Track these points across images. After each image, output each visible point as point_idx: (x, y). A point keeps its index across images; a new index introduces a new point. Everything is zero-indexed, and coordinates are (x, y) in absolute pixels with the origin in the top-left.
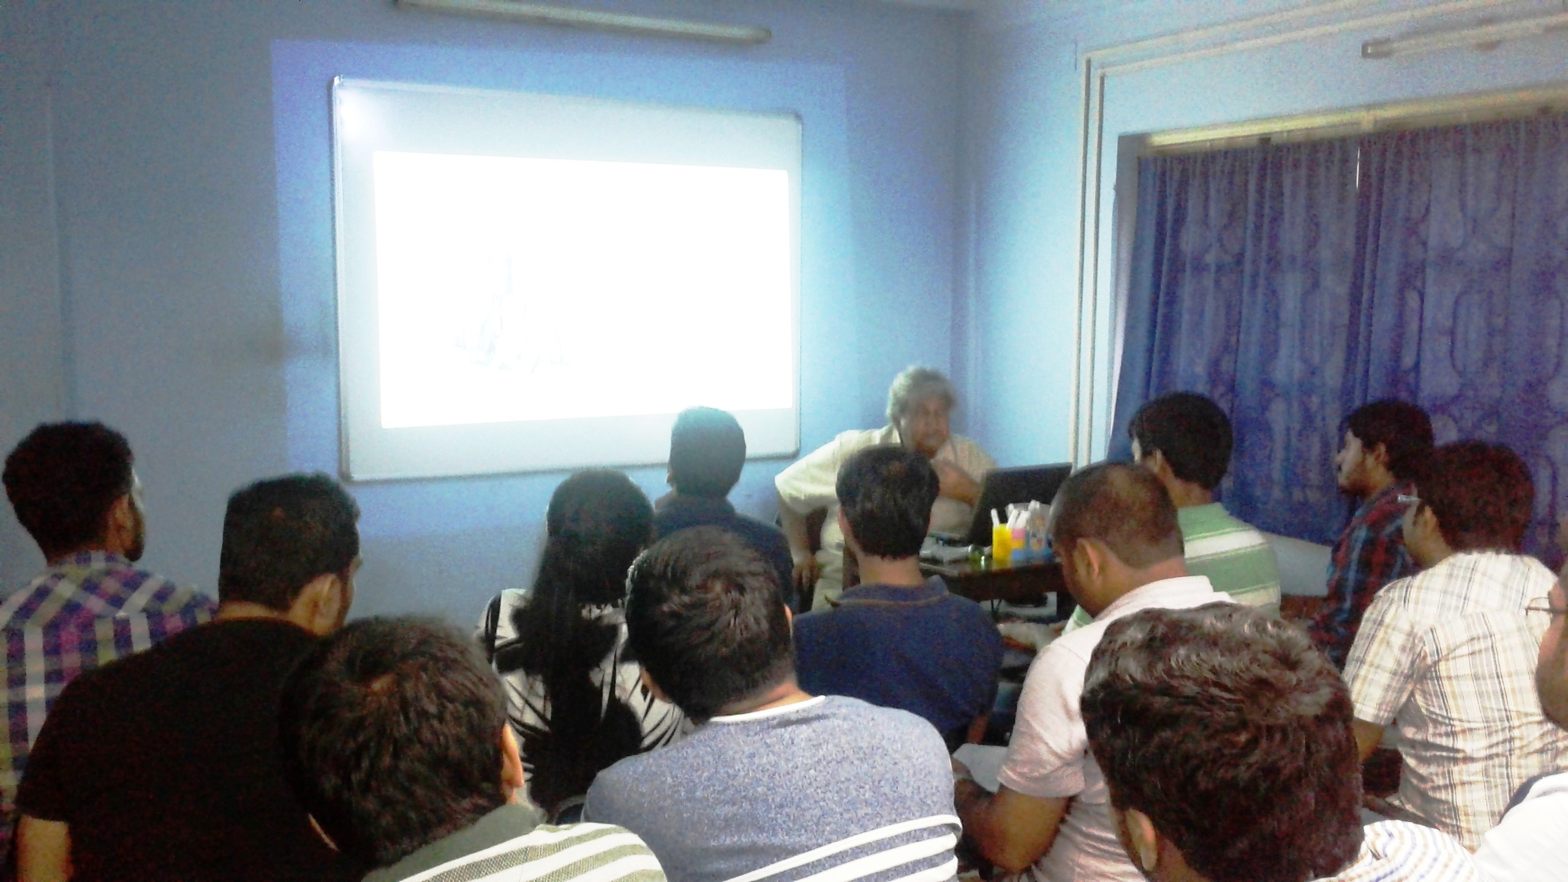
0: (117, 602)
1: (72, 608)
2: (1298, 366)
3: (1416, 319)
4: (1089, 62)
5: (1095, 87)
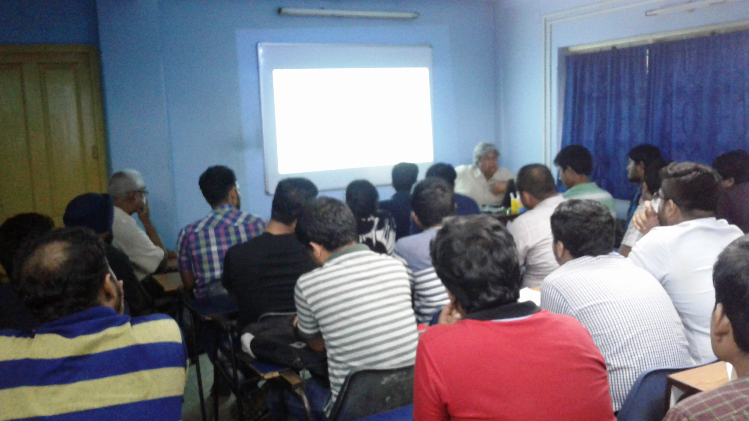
0: (234, 220)
1: (221, 222)
2: (628, 134)
3: (670, 114)
4: (545, 19)
5: (548, 30)
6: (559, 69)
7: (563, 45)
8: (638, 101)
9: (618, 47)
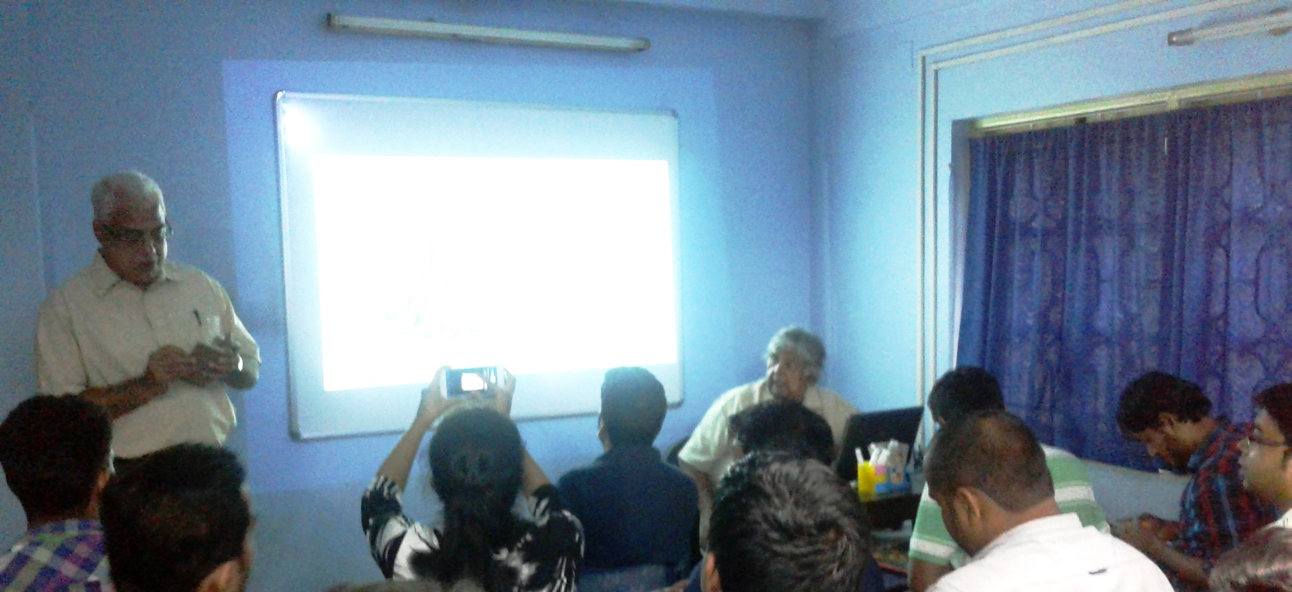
0: (89, 566)
1: (47, 572)
2: (1118, 315)
3: (1223, 273)
4: (924, 58)
5: (930, 80)
6: (954, 167)
7: (966, 114)
8: (1143, 241)
9: (1090, 120)
